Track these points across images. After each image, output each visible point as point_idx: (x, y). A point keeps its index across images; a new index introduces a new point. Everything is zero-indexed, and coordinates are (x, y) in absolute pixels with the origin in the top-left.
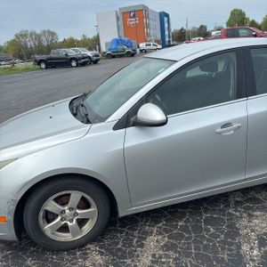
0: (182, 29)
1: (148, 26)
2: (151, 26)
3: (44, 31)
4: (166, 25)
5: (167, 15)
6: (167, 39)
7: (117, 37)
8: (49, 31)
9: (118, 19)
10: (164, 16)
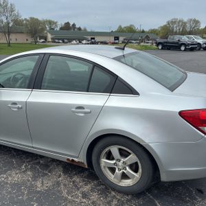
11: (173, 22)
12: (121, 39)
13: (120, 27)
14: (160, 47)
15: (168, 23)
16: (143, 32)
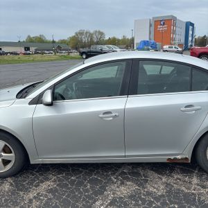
0: (205, 36)
1: (174, 32)
2: (177, 32)
3: (96, 31)
4: (191, 32)
5: (192, 25)
6: (190, 44)
7: (148, 40)
8: (99, 32)
9: (151, 25)
10: (189, 25)
11: (81, 33)
12: (32, 49)
13: (29, 36)
14: (84, 57)
15: (76, 33)
16: (54, 42)
